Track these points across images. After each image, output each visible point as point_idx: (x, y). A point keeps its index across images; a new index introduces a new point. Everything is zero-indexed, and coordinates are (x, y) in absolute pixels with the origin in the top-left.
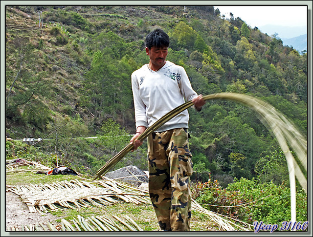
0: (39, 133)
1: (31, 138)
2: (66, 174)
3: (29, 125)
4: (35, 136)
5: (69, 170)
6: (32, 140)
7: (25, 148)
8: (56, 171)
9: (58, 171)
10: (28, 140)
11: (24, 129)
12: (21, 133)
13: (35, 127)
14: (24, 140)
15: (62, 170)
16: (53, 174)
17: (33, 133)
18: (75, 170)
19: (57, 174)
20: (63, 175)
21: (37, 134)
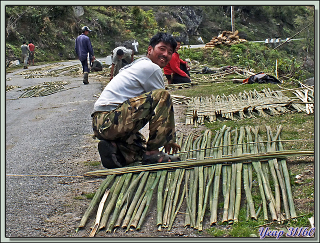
0: (288, 31)
1: (277, 38)
2: (264, 83)
3: (273, 21)
4: (282, 35)
5: (269, 78)
6: (278, 41)
7: (263, 52)
8: (253, 79)
9: (255, 79)
10: (272, 41)
11: (267, 26)
12: (263, 32)
13: (282, 22)
14: (267, 41)
15: (259, 78)
16: (249, 83)
17: (280, 31)
18: (277, 77)
19: (253, 83)
20: (260, 83)
21: (285, 32)
